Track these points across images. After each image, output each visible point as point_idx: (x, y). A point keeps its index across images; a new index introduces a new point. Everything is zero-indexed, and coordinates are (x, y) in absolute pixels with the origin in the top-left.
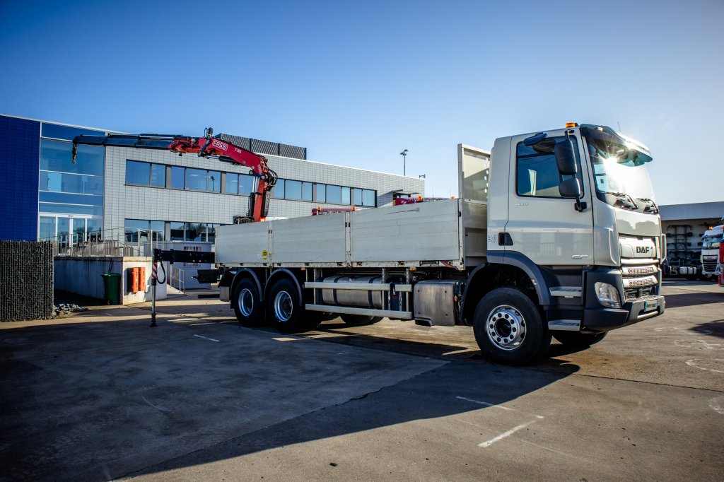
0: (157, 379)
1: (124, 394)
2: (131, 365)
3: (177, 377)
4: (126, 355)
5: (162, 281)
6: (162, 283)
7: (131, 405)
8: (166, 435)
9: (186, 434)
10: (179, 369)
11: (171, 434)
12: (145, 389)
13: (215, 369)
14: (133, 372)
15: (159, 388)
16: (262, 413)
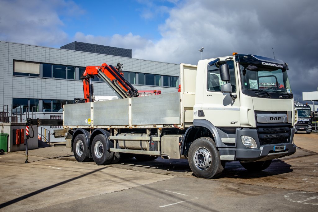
0: (24, 186)
1: (6, 192)
2: (11, 181)
3: (34, 185)
4: (9, 177)
5: (32, 136)
6: (32, 138)
7: (9, 196)
8: (24, 205)
9: (32, 204)
10: (36, 182)
11: (26, 205)
12: (17, 190)
13: (55, 181)
14: (12, 183)
15: (24, 189)
16: (70, 196)
